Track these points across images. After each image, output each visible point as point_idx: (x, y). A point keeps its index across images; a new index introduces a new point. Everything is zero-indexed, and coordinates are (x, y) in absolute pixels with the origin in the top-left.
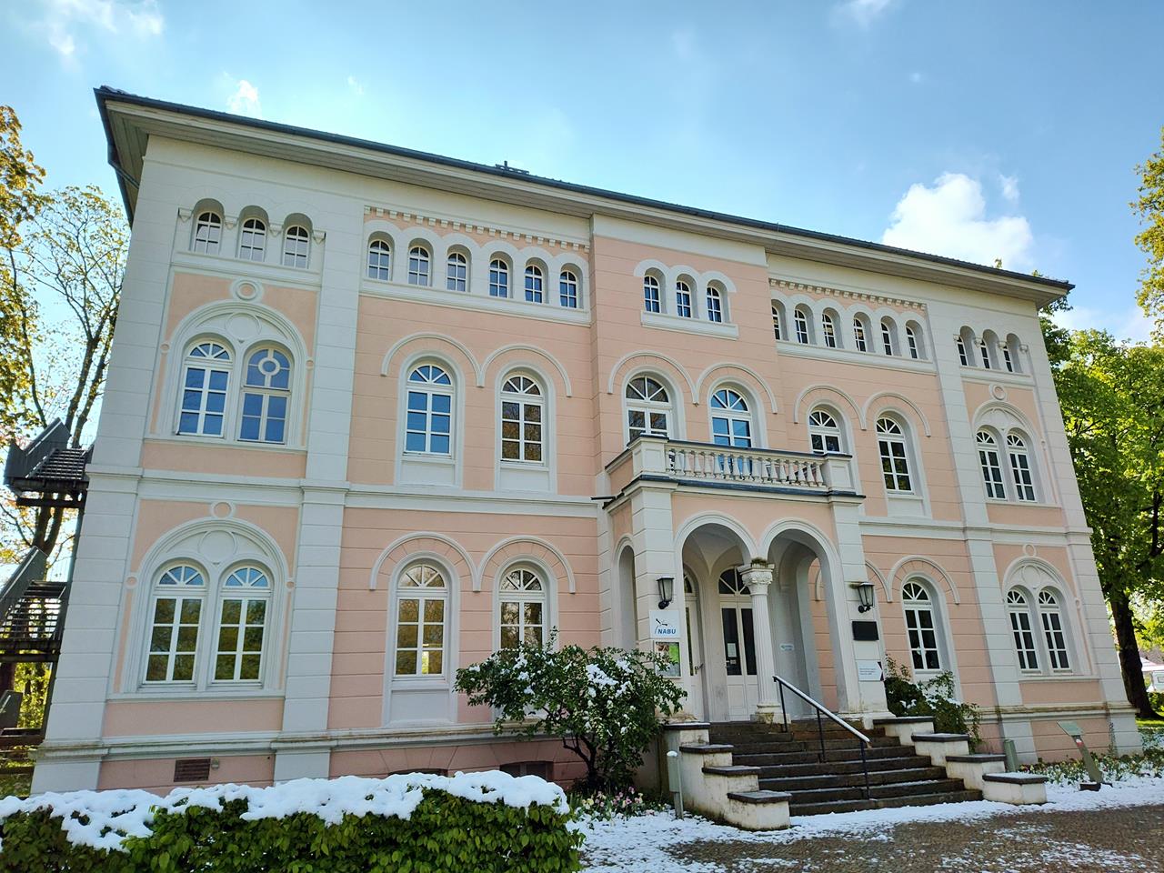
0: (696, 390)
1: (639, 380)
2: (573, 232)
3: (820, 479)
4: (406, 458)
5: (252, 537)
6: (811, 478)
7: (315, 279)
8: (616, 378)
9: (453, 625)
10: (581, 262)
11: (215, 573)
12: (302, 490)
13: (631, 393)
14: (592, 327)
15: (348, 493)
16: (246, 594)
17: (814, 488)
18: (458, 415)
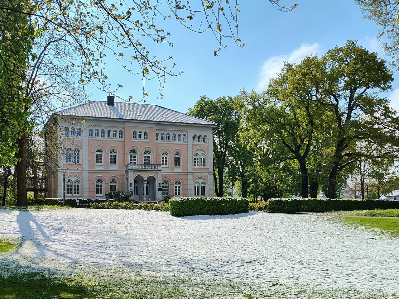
0: (141, 152)
1: (131, 150)
2: (122, 125)
3: (157, 168)
4: (96, 165)
5: (77, 177)
6: (155, 168)
7: (82, 138)
8: (127, 150)
9: (103, 188)
10: (122, 130)
11: (73, 182)
12: (83, 170)
13: (130, 153)
14: (124, 141)
15: (89, 170)
16: (77, 184)
17: (155, 170)
18: (103, 157)
